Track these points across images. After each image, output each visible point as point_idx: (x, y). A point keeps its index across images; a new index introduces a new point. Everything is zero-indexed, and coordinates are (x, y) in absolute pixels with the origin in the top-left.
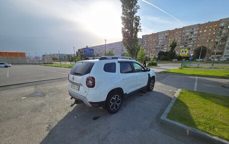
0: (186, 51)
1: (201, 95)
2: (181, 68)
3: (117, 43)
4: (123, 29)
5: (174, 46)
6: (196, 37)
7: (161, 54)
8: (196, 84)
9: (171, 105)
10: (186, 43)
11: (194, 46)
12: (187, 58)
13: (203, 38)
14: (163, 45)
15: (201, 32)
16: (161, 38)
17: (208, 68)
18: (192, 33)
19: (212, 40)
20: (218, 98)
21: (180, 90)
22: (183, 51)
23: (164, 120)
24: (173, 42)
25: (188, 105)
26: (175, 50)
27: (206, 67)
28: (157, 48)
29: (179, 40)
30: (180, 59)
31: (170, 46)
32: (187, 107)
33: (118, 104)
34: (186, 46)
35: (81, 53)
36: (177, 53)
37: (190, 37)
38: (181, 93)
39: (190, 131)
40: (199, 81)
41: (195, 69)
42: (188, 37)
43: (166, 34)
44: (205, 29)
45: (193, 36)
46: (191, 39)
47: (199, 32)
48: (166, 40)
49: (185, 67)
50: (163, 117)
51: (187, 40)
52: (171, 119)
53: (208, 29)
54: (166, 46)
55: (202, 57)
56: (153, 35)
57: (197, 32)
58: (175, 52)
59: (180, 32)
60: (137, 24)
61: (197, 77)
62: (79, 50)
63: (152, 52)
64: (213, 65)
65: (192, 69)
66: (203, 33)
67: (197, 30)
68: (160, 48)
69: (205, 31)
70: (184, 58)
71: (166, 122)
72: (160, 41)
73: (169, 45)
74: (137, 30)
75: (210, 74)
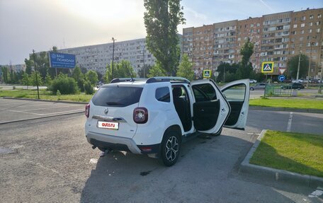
0: (271, 65)
1: (295, 136)
2: (264, 98)
3: (127, 43)
4: (146, 16)
5: (248, 52)
6: (288, 37)
7: (223, 68)
8: (290, 123)
9: (253, 150)
10: (271, 47)
11: (287, 53)
12: (275, 78)
13: (301, 39)
14: (226, 51)
15: (295, 26)
16: (222, 35)
17: (312, 97)
18: (280, 28)
19: (317, 44)
20: (317, 139)
21: (264, 131)
22: (265, 65)
23: (246, 166)
24: (246, 45)
25: (277, 148)
26: (251, 61)
27: (309, 95)
28: (214, 57)
29: (257, 40)
30: (261, 78)
31: (242, 53)
32: (275, 150)
33: (175, 152)
34: (272, 53)
35: (39, 62)
36: (255, 66)
37: (276, 35)
38: (267, 135)
39: (279, 174)
40: (295, 119)
41: (290, 99)
42: (273, 35)
43: (231, 28)
44: (302, 22)
45: (283, 35)
46: (279, 40)
47: (292, 27)
48: (232, 39)
49: (272, 95)
50: (245, 163)
51: (272, 41)
52: (255, 164)
53: (307, 23)
54: (232, 52)
55: (303, 75)
56: (206, 29)
57: (289, 27)
58: (251, 64)
59: (258, 25)
60: (176, 9)
61: (291, 113)
62: (33, 56)
63: (205, 63)
64: (320, 92)
65: (285, 99)
66: (299, 29)
67: (289, 24)
68: (221, 57)
69: (303, 25)
70: (269, 76)
71: (250, 167)
72: (221, 41)
73: (238, 51)
74: (176, 21)
75: (313, 107)
